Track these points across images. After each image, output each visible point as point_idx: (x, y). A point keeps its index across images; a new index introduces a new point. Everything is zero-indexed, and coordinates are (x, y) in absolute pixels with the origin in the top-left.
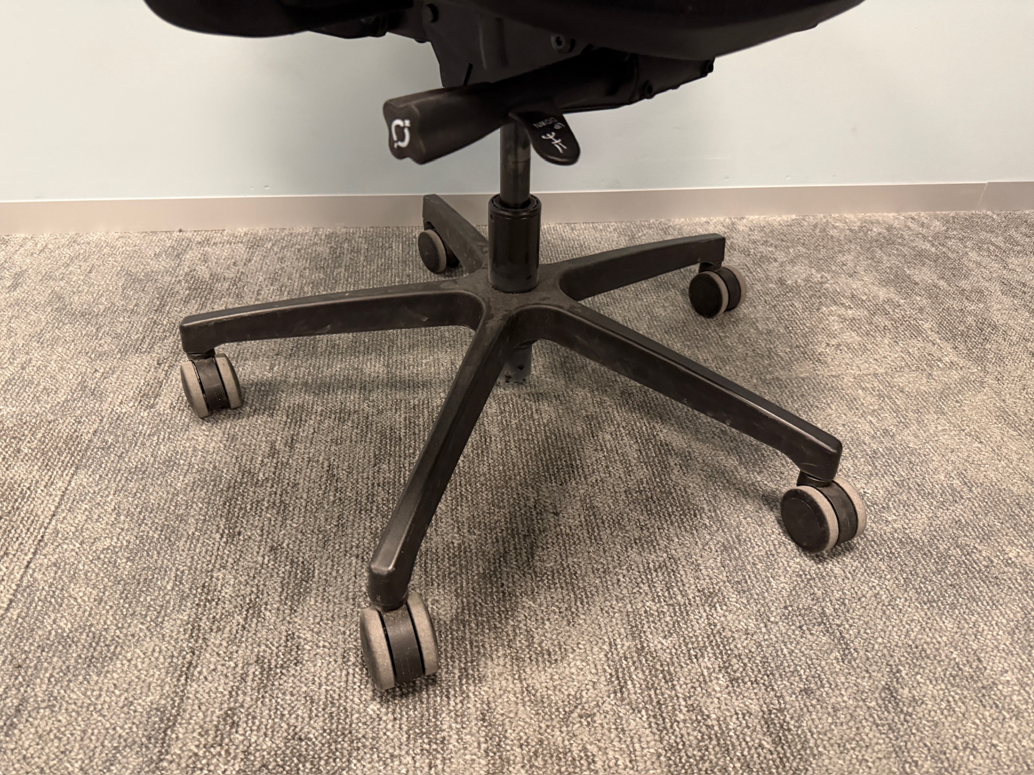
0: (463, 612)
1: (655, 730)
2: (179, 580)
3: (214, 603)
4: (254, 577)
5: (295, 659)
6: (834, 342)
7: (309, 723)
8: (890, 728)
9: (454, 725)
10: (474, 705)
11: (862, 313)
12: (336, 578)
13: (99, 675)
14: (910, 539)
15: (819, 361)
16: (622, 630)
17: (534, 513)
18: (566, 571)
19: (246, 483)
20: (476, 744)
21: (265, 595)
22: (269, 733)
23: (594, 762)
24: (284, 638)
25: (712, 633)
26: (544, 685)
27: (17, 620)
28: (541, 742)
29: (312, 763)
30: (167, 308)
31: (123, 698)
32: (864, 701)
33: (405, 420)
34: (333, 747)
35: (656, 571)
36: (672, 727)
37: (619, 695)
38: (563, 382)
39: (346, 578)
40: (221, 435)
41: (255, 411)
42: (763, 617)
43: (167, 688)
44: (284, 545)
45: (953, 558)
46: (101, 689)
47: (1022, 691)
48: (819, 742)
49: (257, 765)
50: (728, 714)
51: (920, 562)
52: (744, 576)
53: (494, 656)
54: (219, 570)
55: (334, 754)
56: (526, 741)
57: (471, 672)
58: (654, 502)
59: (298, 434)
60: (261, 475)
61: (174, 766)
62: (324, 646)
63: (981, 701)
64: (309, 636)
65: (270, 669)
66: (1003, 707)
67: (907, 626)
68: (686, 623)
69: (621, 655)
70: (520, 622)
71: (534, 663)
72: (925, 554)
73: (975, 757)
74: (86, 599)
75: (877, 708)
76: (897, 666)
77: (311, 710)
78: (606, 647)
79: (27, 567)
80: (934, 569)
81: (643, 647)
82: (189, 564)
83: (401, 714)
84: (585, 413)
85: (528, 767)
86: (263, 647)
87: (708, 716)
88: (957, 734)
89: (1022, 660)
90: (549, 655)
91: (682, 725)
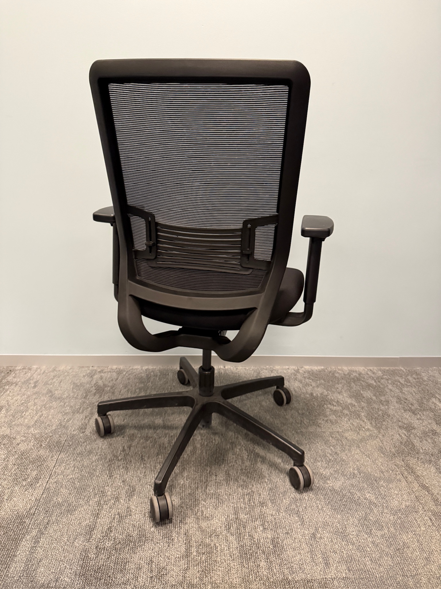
0: (182, 504)
1: (237, 541)
2: (94, 489)
3: (105, 496)
4: (117, 490)
5: (130, 514)
6: (326, 419)
7: (133, 532)
8: (311, 545)
9: (176, 535)
10: (183, 531)
11: (339, 408)
12: (143, 491)
13: (71, 515)
14: (334, 489)
15: (319, 426)
16: (232, 512)
17: (209, 475)
18: (217, 494)
19: (115, 460)
20: (182, 541)
21: (121, 495)
22: (121, 534)
23: (217, 548)
24: (126, 508)
25: (261, 515)
26: (205, 526)
27: (45, 498)
28: (202, 542)
29: (134, 543)
30: (88, 397)
31: (78, 522)
32: (305, 537)
33: (168, 441)
34: (140, 539)
35: (246, 495)
36: (243, 540)
37: (228, 530)
38: (225, 429)
39: (146, 491)
40: (107, 443)
41: (118, 436)
42: (278, 511)
43: (91, 520)
44: (127, 480)
45: (347, 496)
46: (72, 519)
47: (357, 537)
48: (287, 547)
49: (118, 542)
50: (261, 538)
51: (335, 497)
52: (275, 498)
53: (191, 517)
54: (107, 487)
55: (140, 541)
56: (198, 541)
57: (183, 521)
58: (250, 473)
59: (132, 444)
60: (120, 457)
61: (94, 541)
62: (138, 511)
63: (343, 539)
64: (134, 508)
65: (122, 517)
66: (349, 542)
67: (325, 516)
68: (253, 511)
69: (231, 519)
70: (200, 508)
71: (203, 520)
72: (338, 494)
73: (335, 555)
74: (66, 493)
75: (308, 539)
76: (318, 528)
77: (134, 529)
78: (226, 517)
79: (47, 482)
80: (339, 499)
81: (238, 518)
82: (97, 484)
83: (161, 531)
84: (231, 441)
85: (197, 548)
86: (120, 510)
87: (255, 538)
88: (332, 548)
89: (360, 528)
90: (208, 518)
91: (246, 540)
